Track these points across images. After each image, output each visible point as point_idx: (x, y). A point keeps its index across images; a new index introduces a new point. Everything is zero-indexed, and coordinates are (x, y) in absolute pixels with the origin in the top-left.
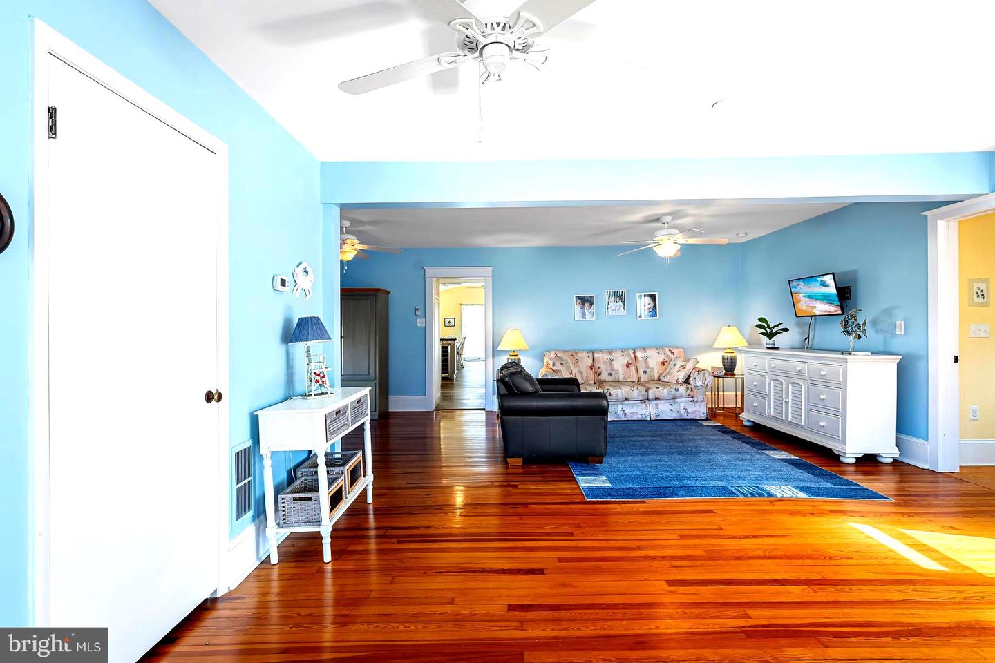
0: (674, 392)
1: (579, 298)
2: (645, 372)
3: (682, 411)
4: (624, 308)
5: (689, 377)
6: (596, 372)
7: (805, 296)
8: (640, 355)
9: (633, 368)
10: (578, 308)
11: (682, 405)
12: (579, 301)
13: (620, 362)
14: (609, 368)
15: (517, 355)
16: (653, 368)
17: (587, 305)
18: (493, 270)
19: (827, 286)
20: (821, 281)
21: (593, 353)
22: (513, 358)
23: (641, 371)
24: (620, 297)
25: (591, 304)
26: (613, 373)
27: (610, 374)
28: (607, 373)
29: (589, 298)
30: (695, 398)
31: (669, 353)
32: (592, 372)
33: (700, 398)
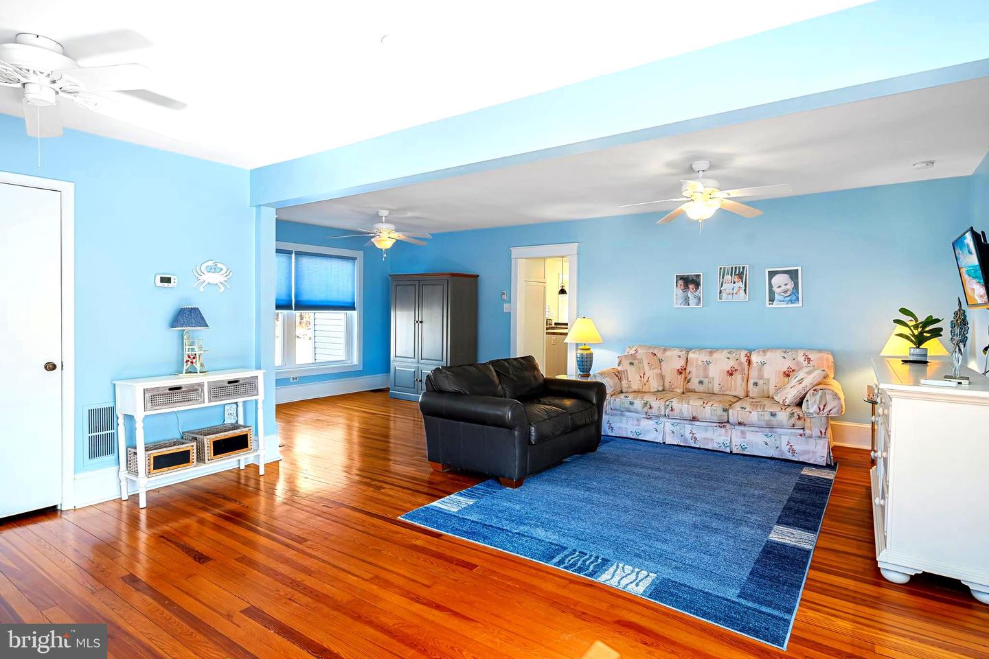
0: (767, 417)
1: (682, 278)
2: (755, 384)
3: (785, 448)
4: (745, 290)
5: (803, 398)
6: (686, 378)
7: (966, 272)
8: (756, 358)
9: (738, 377)
10: (679, 292)
11: (784, 440)
12: (681, 282)
13: (721, 364)
14: (702, 373)
15: (589, 349)
16: (769, 380)
17: (691, 286)
18: (579, 247)
21: (688, 352)
22: (585, 352)
23: (751, 382)
24: (740, 275)
25: (697, 285)
26: (706, 381)
27: (701, 382)
28: (697, 380)
29: (694, 278)
30: (808, 432)
31: (801, 358)
32: (681, 378)
33: (816, 432)
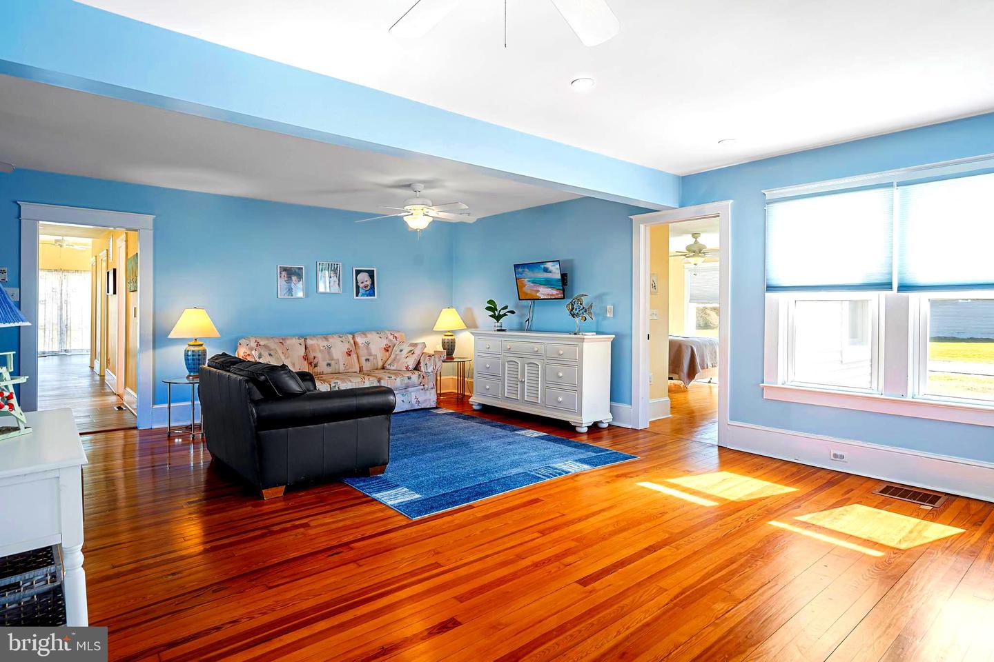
0: (406, 381)
1: (285, 269)
2: (367, 360)
3: (414, 401)
4: (339, 284)
5: (419, 363)
6: (311, 363)
7: (529, 281)
8: (360, 340)
9: (354, 356)
10: (282, 282)
11: (413, 395)
12: (284, 273)
13: (339, 348)
14: (327, 357)
15: (202, 345)
16: (376, 355)
17: (294, 278)
18: (154, 220)
19: (550, 272)
20: (544, 267)
21: (305, 339)
22: (196, 349)
23: (363, 359)
24: (335, 271)
25: (300, 277)
26: (332, 363)
27: (329, 365)
28: (325, 363)
29: (297, 270)
30: (426, 386)
31: (391, 337)
32: (306, 363)
33: (431, 385)
